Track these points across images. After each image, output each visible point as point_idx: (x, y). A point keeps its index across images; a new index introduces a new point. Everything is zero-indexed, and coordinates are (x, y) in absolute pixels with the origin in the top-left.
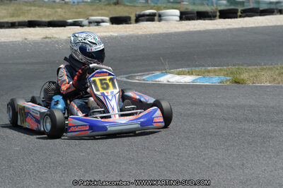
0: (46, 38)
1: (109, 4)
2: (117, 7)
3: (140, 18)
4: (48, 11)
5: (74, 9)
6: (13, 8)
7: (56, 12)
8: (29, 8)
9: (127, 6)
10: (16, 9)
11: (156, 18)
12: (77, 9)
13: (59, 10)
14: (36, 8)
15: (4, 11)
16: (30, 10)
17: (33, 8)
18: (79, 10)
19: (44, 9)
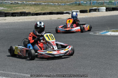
0: (59, 18)
1: (76, 5)
2: (79, 6)
3: (91, 11)
4: (55, 8)
5: (64, 7)
6: (41, 7)
7: (57, 8)
8: (47, 7)
9: (83, 6)
10: (42, 8)
11: (97, 10)
12: (65, 7)
13: (58, 8)
14: (50, 7)
15: (38, 8)
16: (48, 8)
17: (49, 7)
18: (66, 8)
19: (53, 7)
